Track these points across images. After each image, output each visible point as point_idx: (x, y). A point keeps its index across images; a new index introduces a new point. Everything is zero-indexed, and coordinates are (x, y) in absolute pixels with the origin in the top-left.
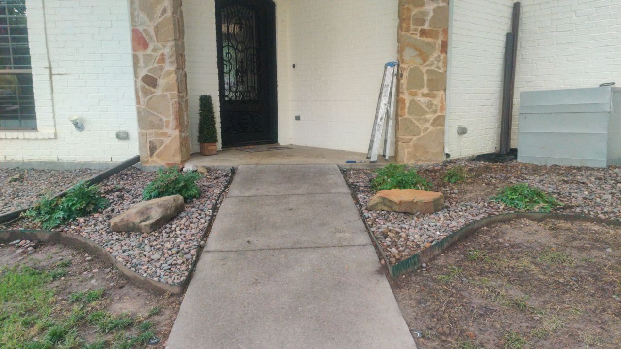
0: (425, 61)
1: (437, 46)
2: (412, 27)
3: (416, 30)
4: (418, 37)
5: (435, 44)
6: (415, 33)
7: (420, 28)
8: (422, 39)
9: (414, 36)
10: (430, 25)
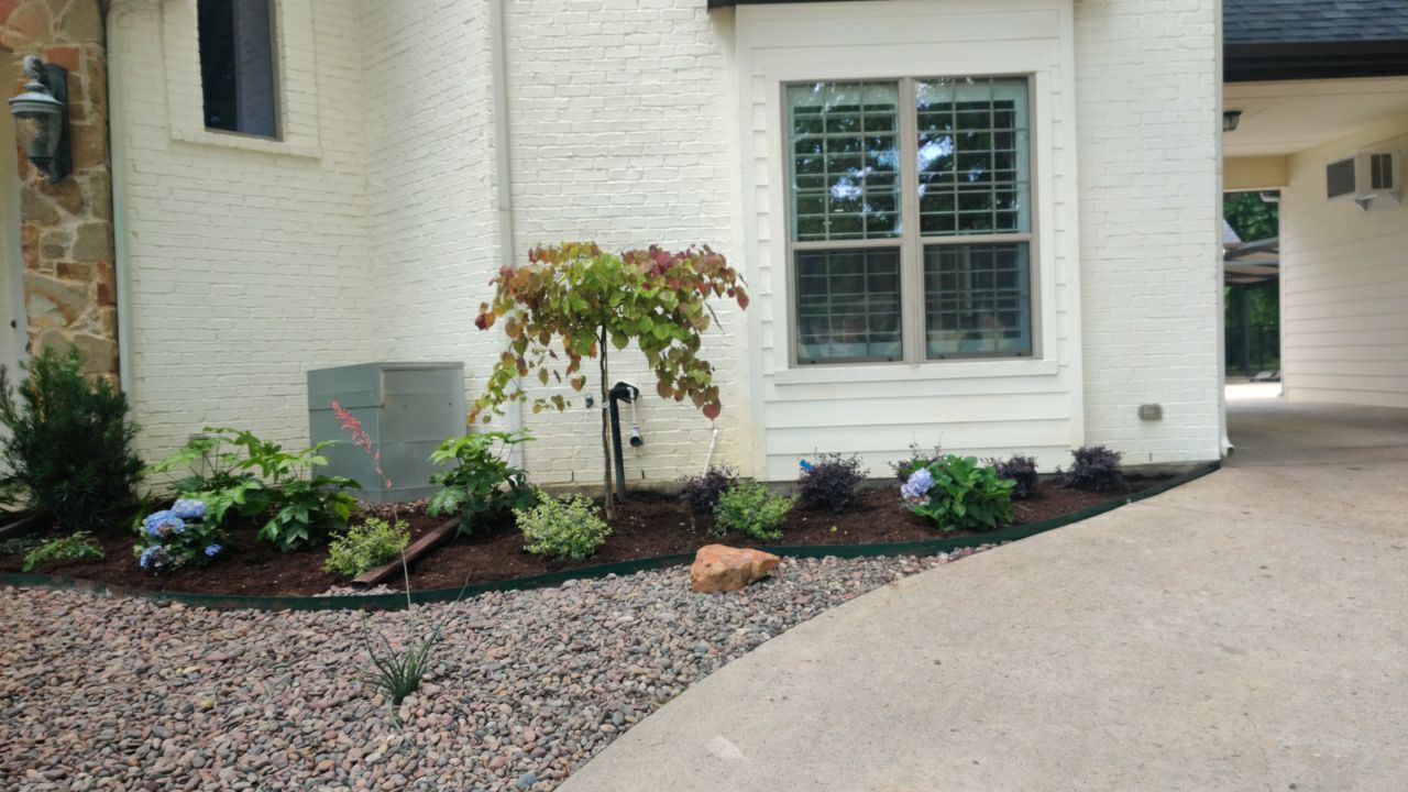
0: (70, 321)
1: (90, 293)
2: (42, 260)
3: (49, 265)
4: (54, 278)
5: (86, 290)
6: (49, 270)
7: (55, 262)
8: (62, 281)
9: (47, 277)
10: (74, 258)
